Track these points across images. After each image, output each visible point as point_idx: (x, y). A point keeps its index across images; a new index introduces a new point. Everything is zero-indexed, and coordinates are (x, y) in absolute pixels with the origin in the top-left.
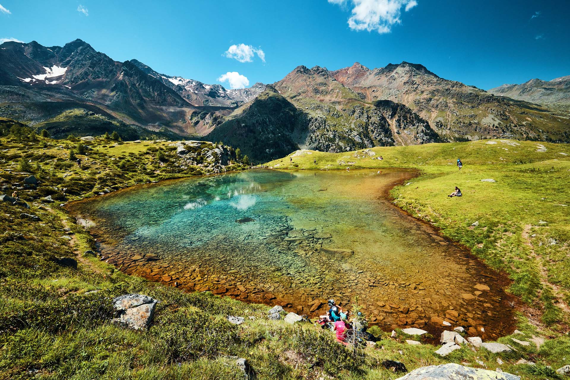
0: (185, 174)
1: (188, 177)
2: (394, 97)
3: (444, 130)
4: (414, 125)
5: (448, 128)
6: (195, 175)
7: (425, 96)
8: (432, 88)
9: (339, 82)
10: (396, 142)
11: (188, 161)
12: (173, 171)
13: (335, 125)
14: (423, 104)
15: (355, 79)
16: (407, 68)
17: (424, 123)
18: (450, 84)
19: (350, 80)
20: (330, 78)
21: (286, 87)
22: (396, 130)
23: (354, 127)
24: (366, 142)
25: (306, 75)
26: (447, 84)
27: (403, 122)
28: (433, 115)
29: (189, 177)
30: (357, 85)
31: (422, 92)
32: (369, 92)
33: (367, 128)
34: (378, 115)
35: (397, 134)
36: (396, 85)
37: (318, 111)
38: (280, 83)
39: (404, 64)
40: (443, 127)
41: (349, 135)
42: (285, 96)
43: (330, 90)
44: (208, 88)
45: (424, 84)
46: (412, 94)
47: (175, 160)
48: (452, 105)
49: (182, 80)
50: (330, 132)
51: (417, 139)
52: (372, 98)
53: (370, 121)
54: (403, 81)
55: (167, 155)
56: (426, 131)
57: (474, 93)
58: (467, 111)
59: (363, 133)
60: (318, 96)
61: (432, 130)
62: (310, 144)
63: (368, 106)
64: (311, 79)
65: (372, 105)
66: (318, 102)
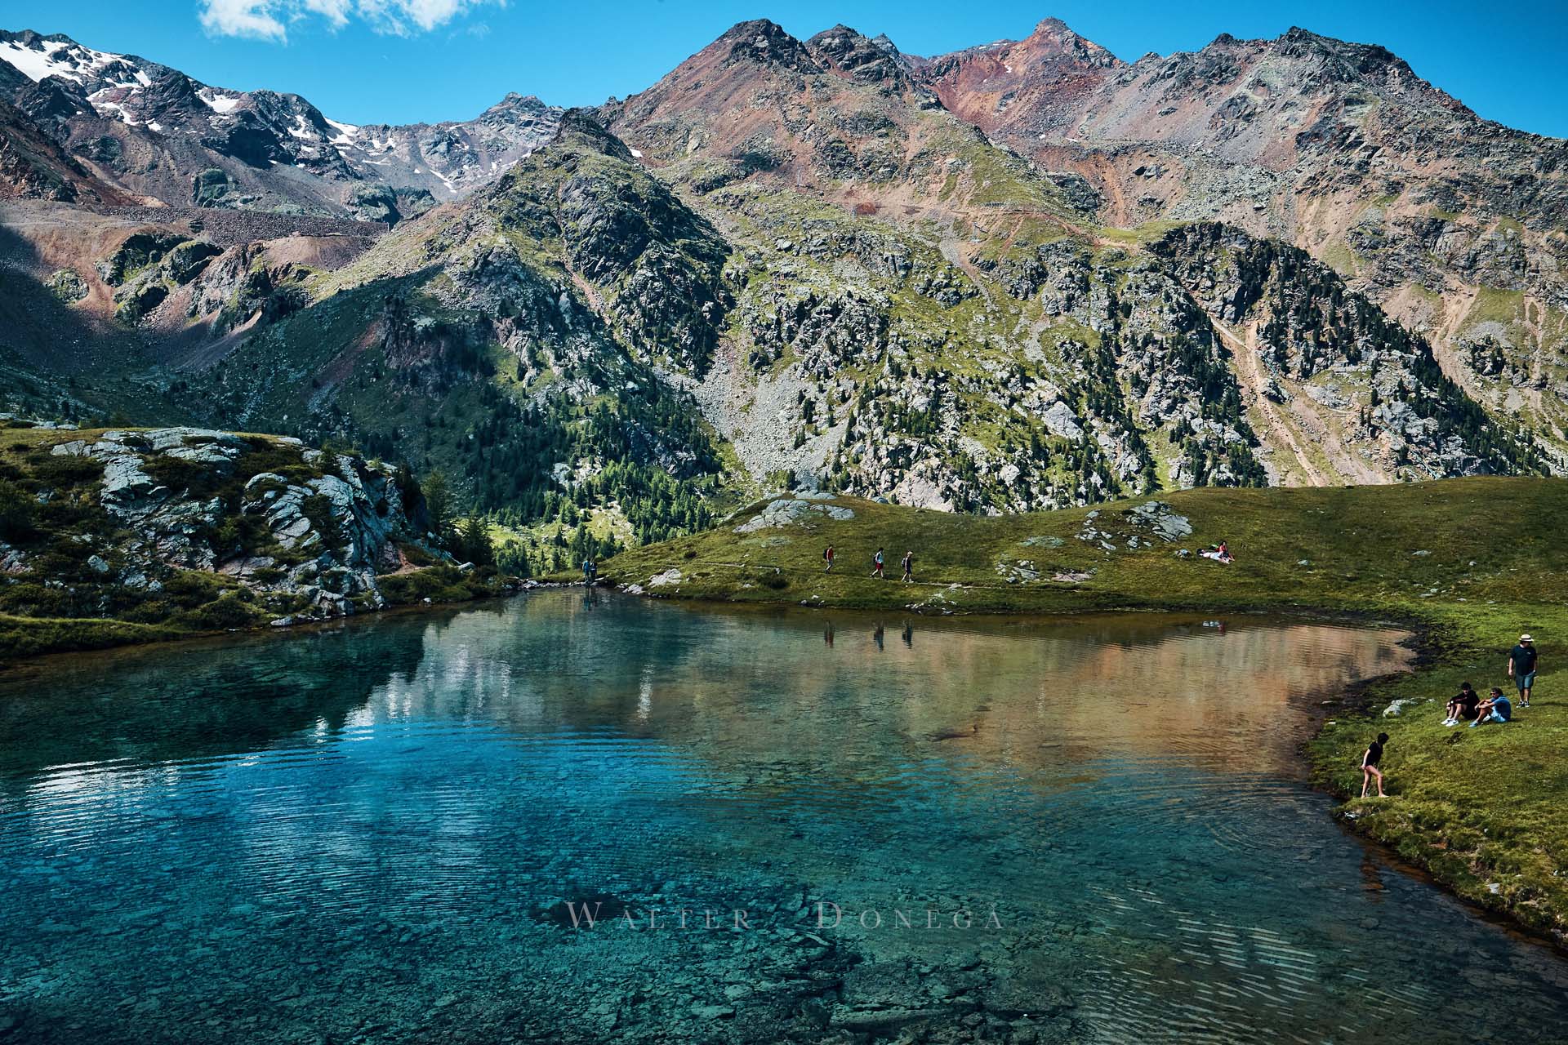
0: (151, 618)
1: (167, 637)
2: (1249, 207)
3: (1511, 391)
4: (1355, 359)
5: (1535, 377)
6: (206, 624)
7: (1408, 207)
8: (1442, 168)
9: (960, 114)
10: (1267, 446)
11: (167, 544)
12: (81, 605)
13: (940, 345)
14: (1400, 248)
15: (1041, 105)
16: (1313, 64)
17: (1406, 347)
18: (1534, 154)
19: (1018, 108)
20: (909, 95)
21: (671, 130)
22: (1261, 383)
23: (1041, 356)
24: (1104, 440)
25: (783, 71)
26: (1518, 154)
27: (1299, 338)
28: (1452, 308)
29: (174, 637)
30: (1055, 139)
31: (1394, 188)
32: (1114, 177)
33: (1108, 364)
34: (1168, 298)
35: (1269, 405)
36: (1259, 147)
37: (847, 267)
38: (640, 106)
39: (1296, 41)
40: (1506, 372)
41: (1013, 400)
42: (667, 173)
43: (909, 156)
44: (223, 106)
45: (1403, 148)
46: (1341, 196)
47: (87, 538)
48: (1550, 261)
49: (74, 52)
50: (909, 378)
51: (1374, 431)
52: (1135, 205)
53: (1126, 331)
54: (1295, 128)
55: (43, 509)
56: (1418, 390)
59: (1090, 390)
60: (847, 184)
61: (1449, 387)
62: (800, 442)
63: (1116, 246)
64: (809, 95)
65: (1136, 247)
66: (849, 219)
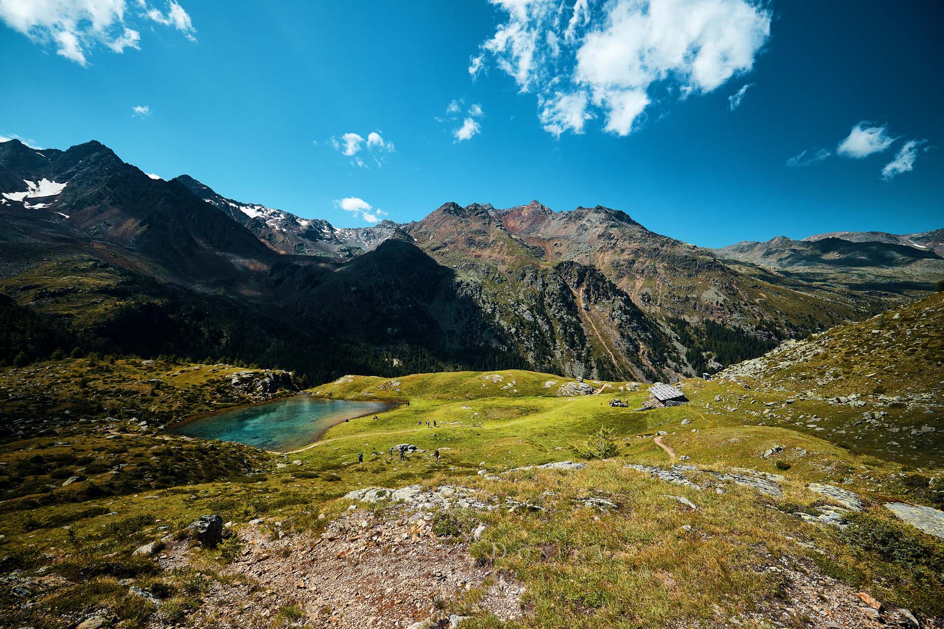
0: (236, 403)
3: (652, 307)
4: (609, 299)
5: (658, 303)
6: (244, 403)
7: (626, 256)
8: (635, 245)
10: (584, 323)
11: (240, 391)
13: (496, 294)
14: (624, 267)
15: (531, 225)
16: (603, 215)
17: (622, 296)
18: (659, 242)
19: (525, 226)
20: (492, 223)
21: (426, 233)
22: (583, 305)
23: (523, 298)
24: (540, 321)
25: (457, 217)
26: (655, 242)
27: (594, 293)
28: (638, 284)
29: (239, 405)
30: (533, 235)
31: (623, 251)
32: (549, 246)
33: (542, 300)
34: (558, 282)
35: (585, 311)
36: (588, 238)
37: (472, 272)
38: (419, 226)
39: (599, 209)
40: (651, 302)
41: (515, 310)
42: (423, 246)
43: (490, 241)
44: (304, 223)
45: (625, 240)
46: (609, 252)
47: (229, 391)
48: (663, 271)
49: (263, 209)
50: (487, 304)
51: (613, 319)
52: (553, 255)
53: (547, 291)
54: (598, 233)
56: (625, 307)
57: (691, 256)
58: (682, 281)
59: (536, 307)
60: (473, 249)
61: (634, 306)
62: (457, 321)
63: (544, 267)
64: (463, 224)
65: (550, 268)
66: (473, 259)
